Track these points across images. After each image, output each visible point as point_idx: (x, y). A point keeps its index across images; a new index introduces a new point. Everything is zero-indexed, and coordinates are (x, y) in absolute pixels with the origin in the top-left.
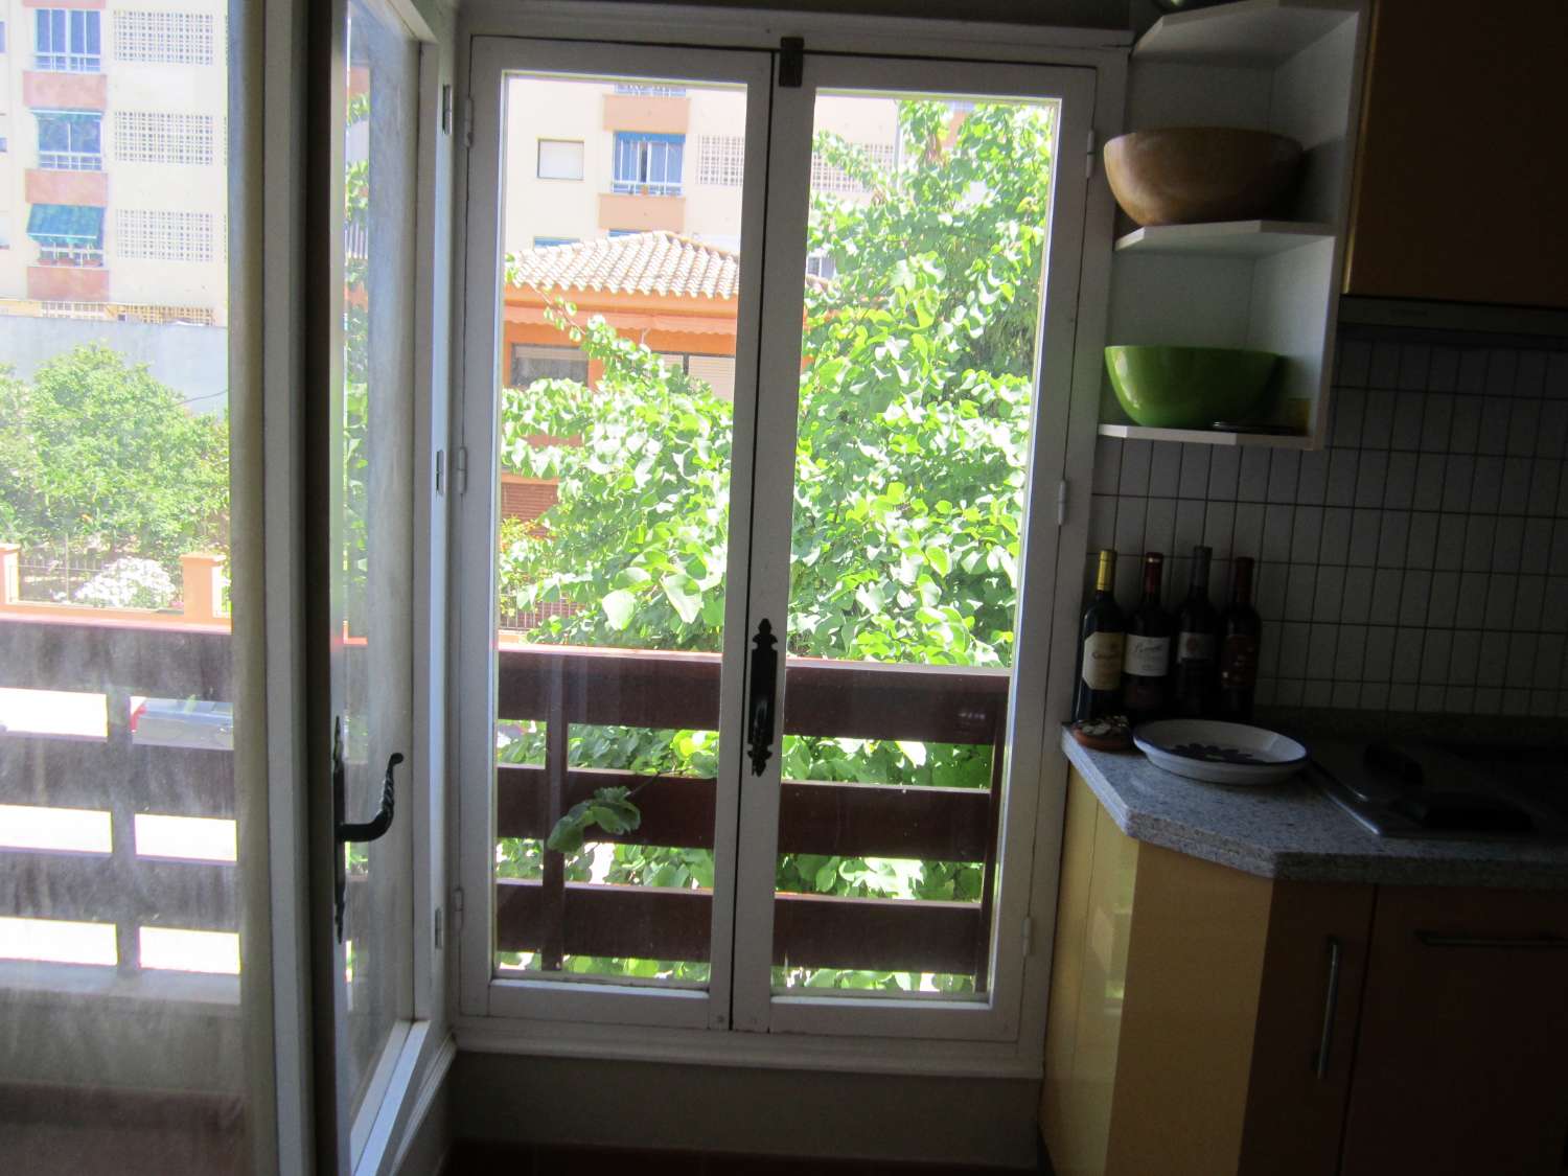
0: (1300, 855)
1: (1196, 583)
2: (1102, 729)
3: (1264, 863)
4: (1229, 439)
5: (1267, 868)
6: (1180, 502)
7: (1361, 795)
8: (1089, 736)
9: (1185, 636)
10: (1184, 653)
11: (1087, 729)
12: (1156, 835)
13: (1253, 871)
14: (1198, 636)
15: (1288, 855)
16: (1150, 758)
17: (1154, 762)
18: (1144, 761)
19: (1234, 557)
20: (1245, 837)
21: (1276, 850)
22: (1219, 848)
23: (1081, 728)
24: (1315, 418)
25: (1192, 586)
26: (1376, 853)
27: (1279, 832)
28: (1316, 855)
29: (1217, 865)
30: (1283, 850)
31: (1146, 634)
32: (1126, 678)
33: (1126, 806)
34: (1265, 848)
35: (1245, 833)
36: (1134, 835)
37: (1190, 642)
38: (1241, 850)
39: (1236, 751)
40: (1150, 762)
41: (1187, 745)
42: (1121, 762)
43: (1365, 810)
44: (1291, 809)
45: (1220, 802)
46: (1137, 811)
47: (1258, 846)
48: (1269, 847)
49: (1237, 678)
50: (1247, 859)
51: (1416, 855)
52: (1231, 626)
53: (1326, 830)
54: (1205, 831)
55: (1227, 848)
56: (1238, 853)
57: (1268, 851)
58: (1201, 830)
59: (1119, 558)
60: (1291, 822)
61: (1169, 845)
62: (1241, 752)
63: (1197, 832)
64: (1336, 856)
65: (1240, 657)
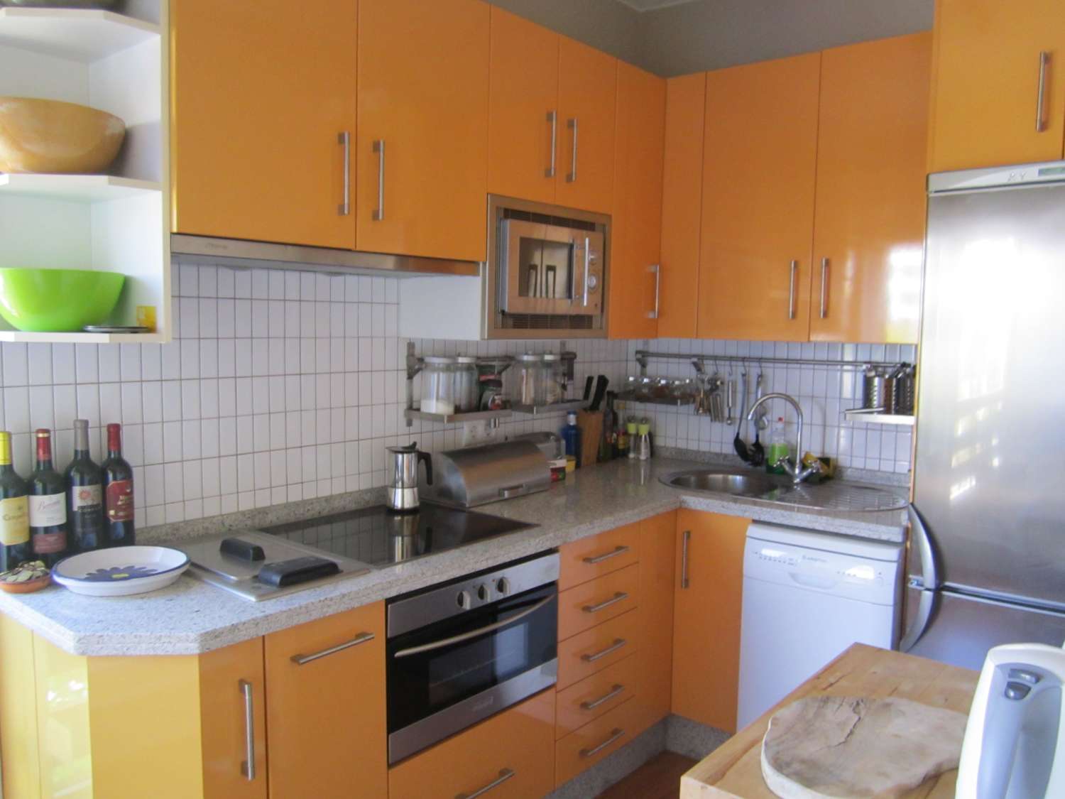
0: (214, 632)
1: (79, 448)
2: (24, 575)
3: (192, 644)
4: (104, 338)
5: (194, 648)
6: (55, 387)
7: (232, 577)
8: (15, 584)
9: (77, 490)
10: (78, 503)
11: (11, 578)
12: (102, 648)
13: (184, 653)
14: (87, 488)
15: (207, 633)
16: (71, 589)
17: (75, 591)
18: (66, 593)
19: (103, 424)
20: (172, 629)
21: (199, 633)
22: (155, 644)
23: (5, 580)
24: (163, 320)
25: (76, 452)
26: (262, 614)
27: (193, 618)
28: (225, 628)
29: (155, 657)
30: (203, 631)
31: (45, 493)
32: (33, 531)
33: (72, 633)
34: (190, 634)
35: (171, 627)
36: (83, 654)
37: (81, 494)
38: (172, 640)
39: (133, 567)
40: (71, 592)
41: (94, 572)
42: (47, 597)
43: (239, 585)
44: (192, 600)
45: (140, 608)
46: (82, 634)
47: (185, 633)
48: (193, 632)
49: (121, 514)
50: (178, 645)
51: (284, 608)
52: (111, 476)
53: (221, 608)
54: (142, 634)
55: (162, 641)
56: (170, 642)
57: (192, 636)
58: (138, 634)
59: (14, 437)
60: (196, 610)
61: (114, 652)
62: (137, 567)
63: (136, 636)
64: (237, 624)
65: (121, 497)
